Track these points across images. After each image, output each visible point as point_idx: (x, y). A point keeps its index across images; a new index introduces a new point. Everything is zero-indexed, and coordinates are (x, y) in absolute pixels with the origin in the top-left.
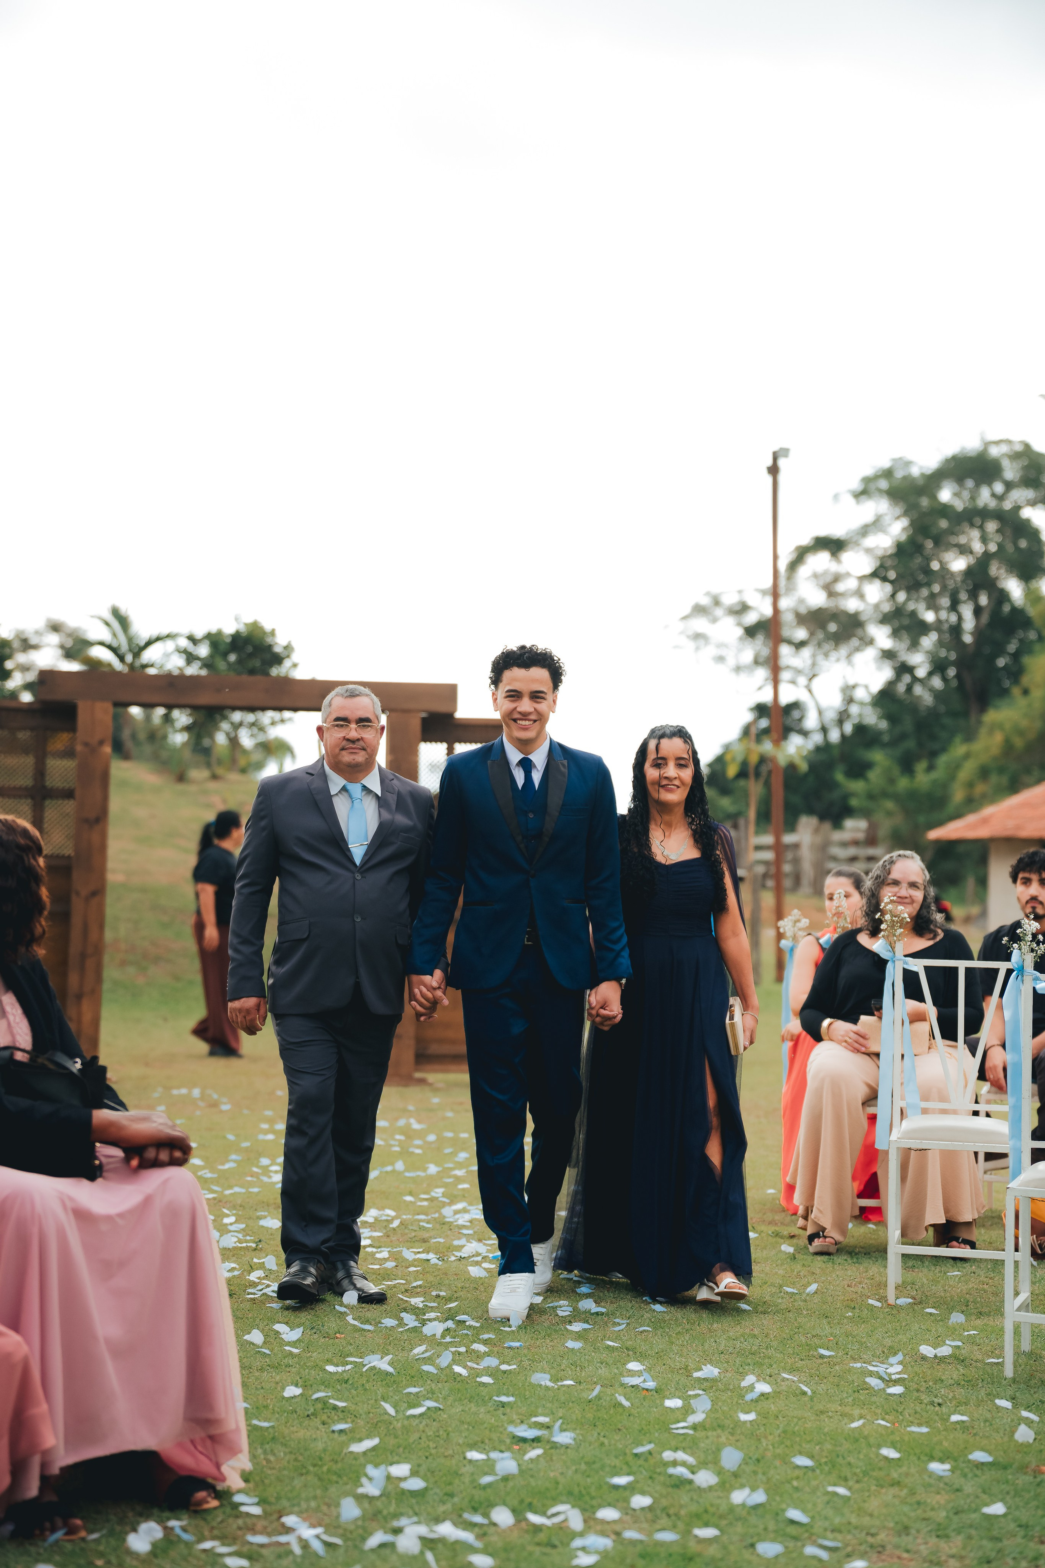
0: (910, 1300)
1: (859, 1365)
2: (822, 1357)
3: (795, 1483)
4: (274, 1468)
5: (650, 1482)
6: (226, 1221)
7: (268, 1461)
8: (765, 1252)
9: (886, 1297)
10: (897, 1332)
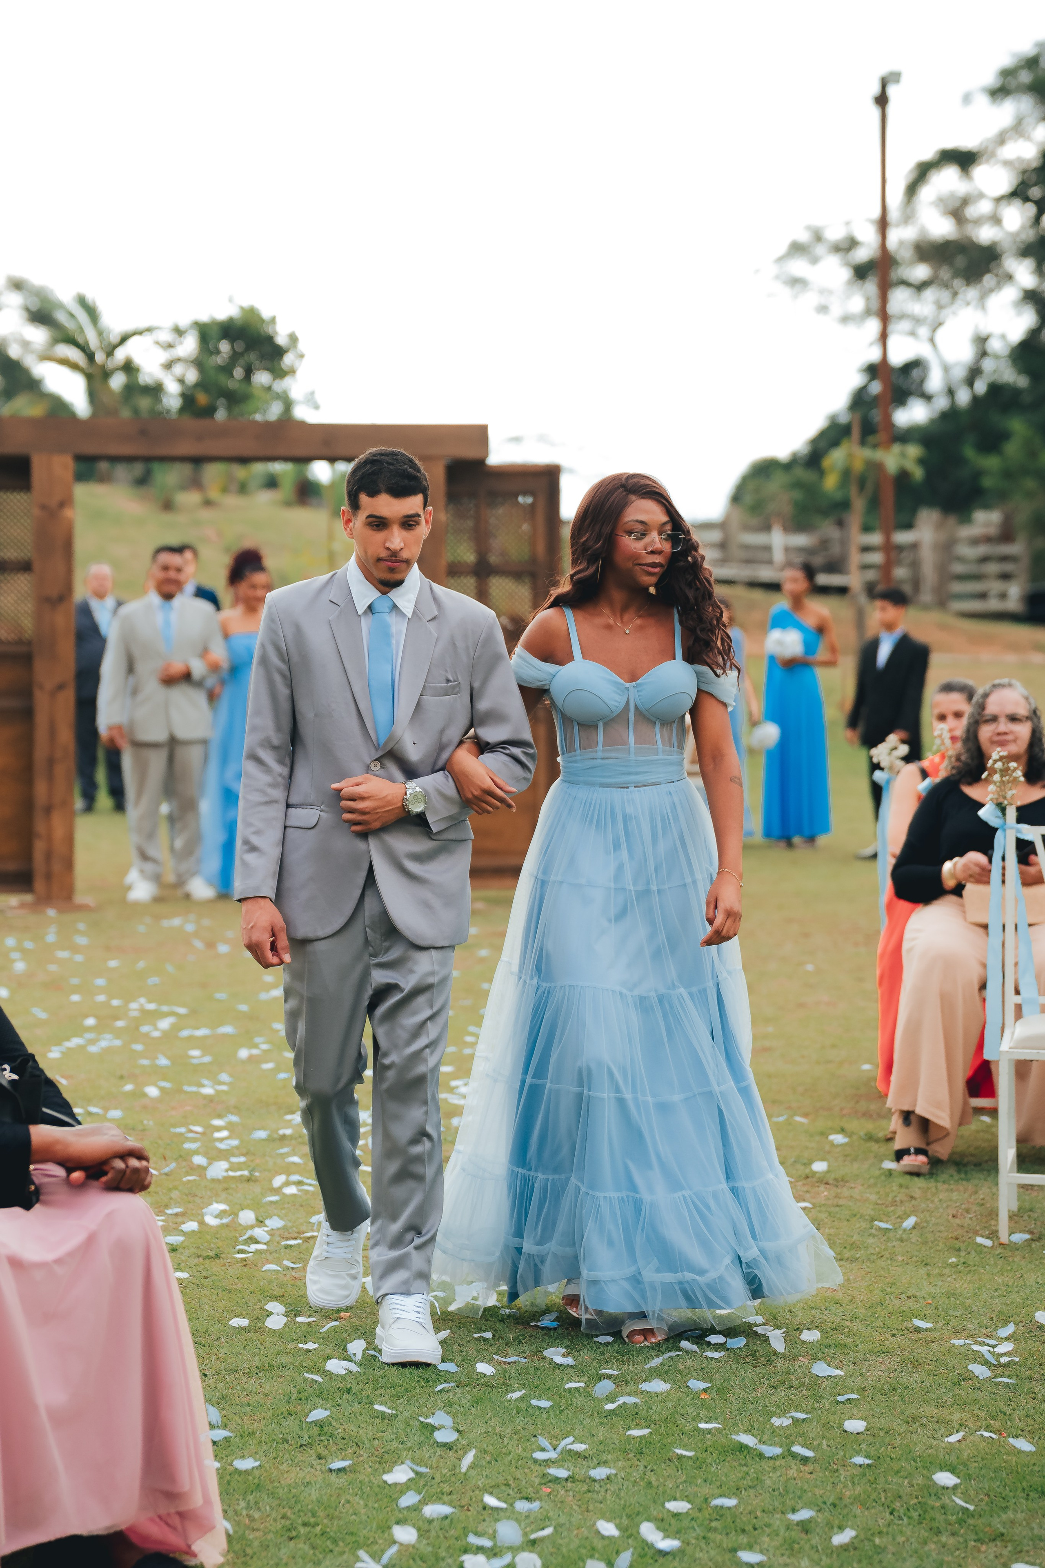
0: (1027, 1236)
1: (960, 1342)
2: (918, 1330)
3: (877, 1541)
4: (258, 1530)
5: (703, 1544)
6: (217, 1135)
7: (252, 1519)
8: (856, 1165)
9: (997, 1231)
10: (1009, 1289)
